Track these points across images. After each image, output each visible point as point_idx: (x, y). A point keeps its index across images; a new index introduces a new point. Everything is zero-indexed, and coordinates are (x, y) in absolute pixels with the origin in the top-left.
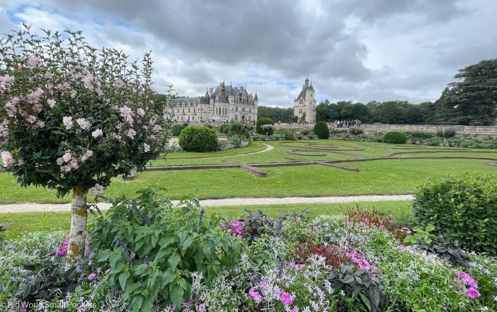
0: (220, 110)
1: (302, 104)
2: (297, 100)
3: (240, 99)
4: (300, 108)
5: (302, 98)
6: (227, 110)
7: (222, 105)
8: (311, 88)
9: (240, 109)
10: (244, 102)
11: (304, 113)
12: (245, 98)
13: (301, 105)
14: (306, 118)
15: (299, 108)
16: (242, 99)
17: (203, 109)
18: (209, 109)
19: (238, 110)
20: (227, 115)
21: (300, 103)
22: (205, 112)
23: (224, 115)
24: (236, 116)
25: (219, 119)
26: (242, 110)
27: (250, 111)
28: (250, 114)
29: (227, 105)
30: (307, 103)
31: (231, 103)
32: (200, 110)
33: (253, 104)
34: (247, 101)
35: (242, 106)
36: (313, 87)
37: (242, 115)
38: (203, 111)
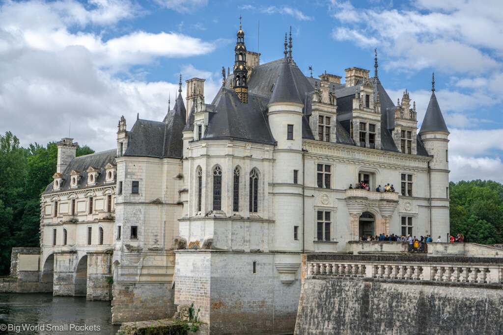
0: (217, 181)
6: (264, 189)
7: (225, 156)
10: (367, 139)
12: (373, 117)
16: (356, 122)
17: (142, 187)
18: (179, 185)
19: (335, 183)
20: (262, 214)
22: (157, 202)
23: (244, 212)
24: (324, 217)
25: (209, 235)
26: (355, 181)
27: (407, 191)
28: (403, 203)
29: (259, 152)
31: (282, 141)
32: (127, 189)
33: (422, 151)
34: (387, 132)
35: (354, 161)
37: (358, 210)
38: (140, 198)
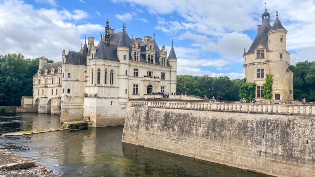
0: (99, 74)
1: (263, 57)
2: (251, 51)
3: (143, 56)
4: (260, 67)
5: (260, 47)
6: (115, 76)
7: (102, 65)
8: (279, 26)
9: (143, 72)
10: (150, 61)
11: (267, 76)
12: (152, 53)
13: (260, 60)
14: (274, 86)
15: (256, 67)
16: (147, 55)
17: (71, 75)
18: (85, 74)
19: (140, 75)
20: (114, 85)
21: (258, 58)
22: (77, 80)
23: (108, 84)
24: (136, 86)
25: (96, 92)
27: (163, 78)
28: (161, 82)
29: (113, 64)
30: (273, 56)
31: (122, 61)
32: (66, 75)
33: (168, 65)
34: (157, 59)
35: (146, 68)
36: (282, 24)
37: (147, 84)
38: (71, 79)
